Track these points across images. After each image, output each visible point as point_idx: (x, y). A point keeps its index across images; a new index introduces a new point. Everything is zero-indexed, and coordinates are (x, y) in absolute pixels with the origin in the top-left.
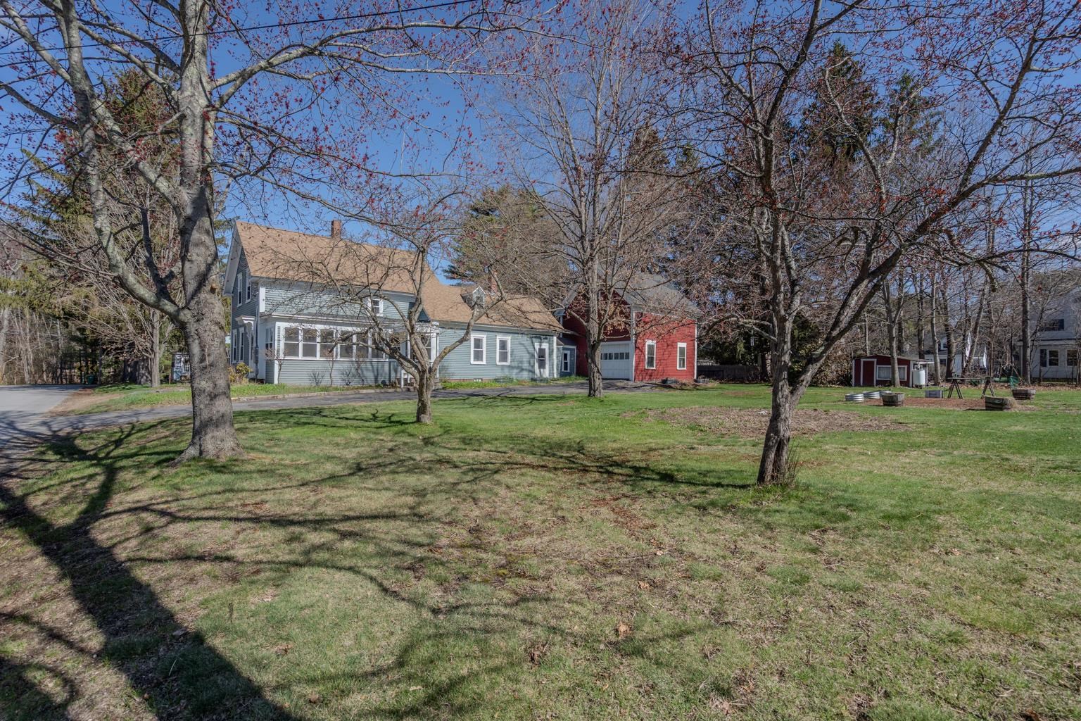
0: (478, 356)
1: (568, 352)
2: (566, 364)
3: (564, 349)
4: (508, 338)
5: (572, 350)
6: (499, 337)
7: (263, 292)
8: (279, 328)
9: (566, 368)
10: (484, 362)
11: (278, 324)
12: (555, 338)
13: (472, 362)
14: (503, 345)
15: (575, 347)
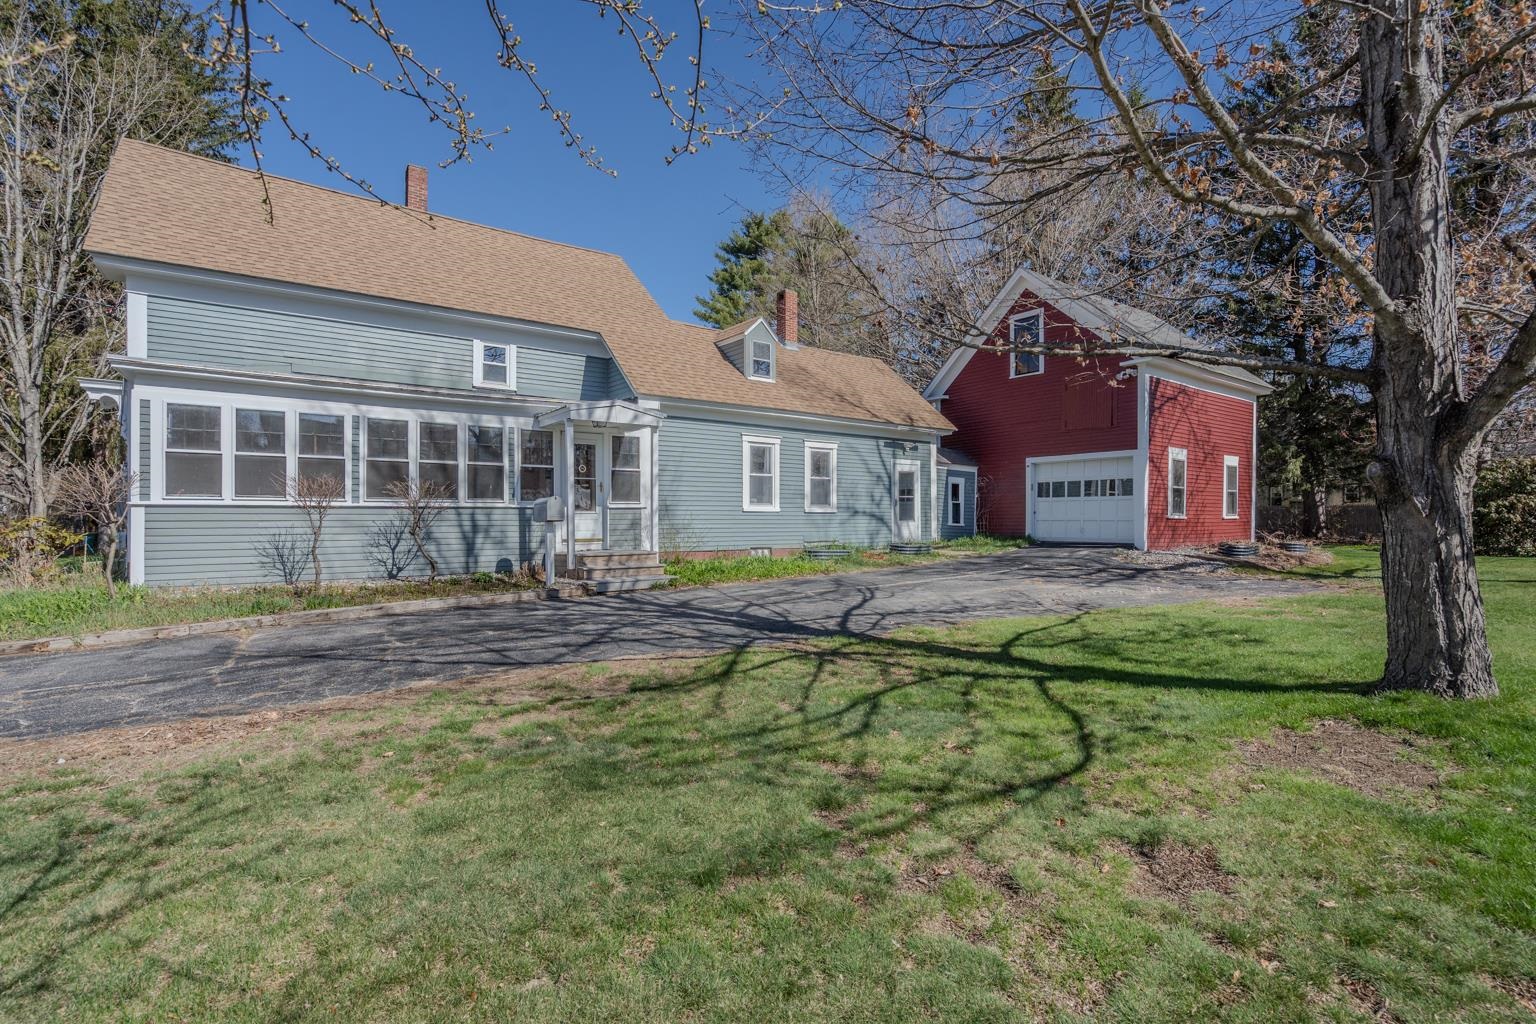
0: (761, 492)
1: (961, 481)
2: (956, 507)
3: (950, 473)
4: (832, 447)
5: (967, 476)
6: (811, 445)
7: (137, 306)
8: (145, 405)
9: (956, 519)
10: (776, 507)
11: (139, 392)
12: (934, 448)
13: (747, 506)
14: (820, 465)
15: (974, 470)
